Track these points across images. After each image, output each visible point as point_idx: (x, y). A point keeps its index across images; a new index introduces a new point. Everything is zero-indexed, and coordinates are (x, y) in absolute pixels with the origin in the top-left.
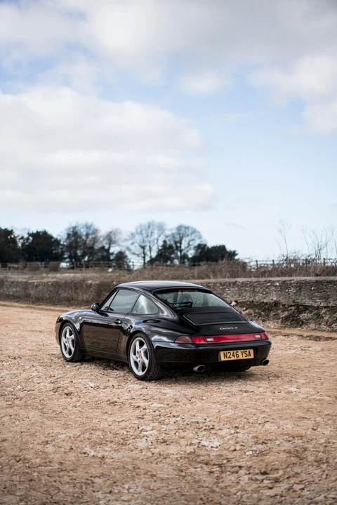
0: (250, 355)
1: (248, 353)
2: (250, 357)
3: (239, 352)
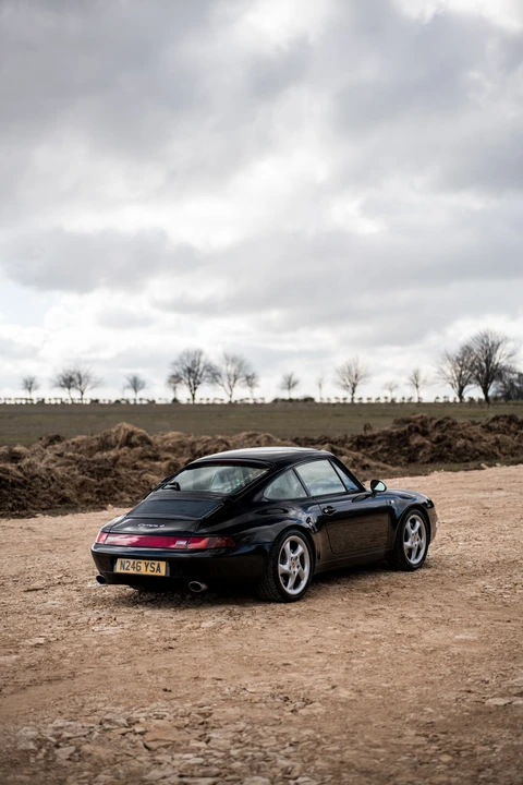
0: (159, 570)
1: (156, 567)
2: (158, 574)
3: (142, 564)
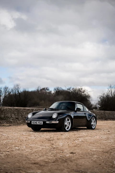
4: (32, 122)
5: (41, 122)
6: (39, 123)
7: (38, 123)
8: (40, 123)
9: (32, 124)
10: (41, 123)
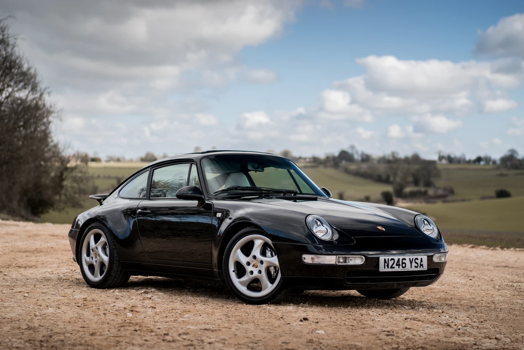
4: (382, 259)
5: (421, 261)
6: (414, 264)
7: (411, 263)
8: (419, 261)
9: (382, 268)
10: (421, 265)
